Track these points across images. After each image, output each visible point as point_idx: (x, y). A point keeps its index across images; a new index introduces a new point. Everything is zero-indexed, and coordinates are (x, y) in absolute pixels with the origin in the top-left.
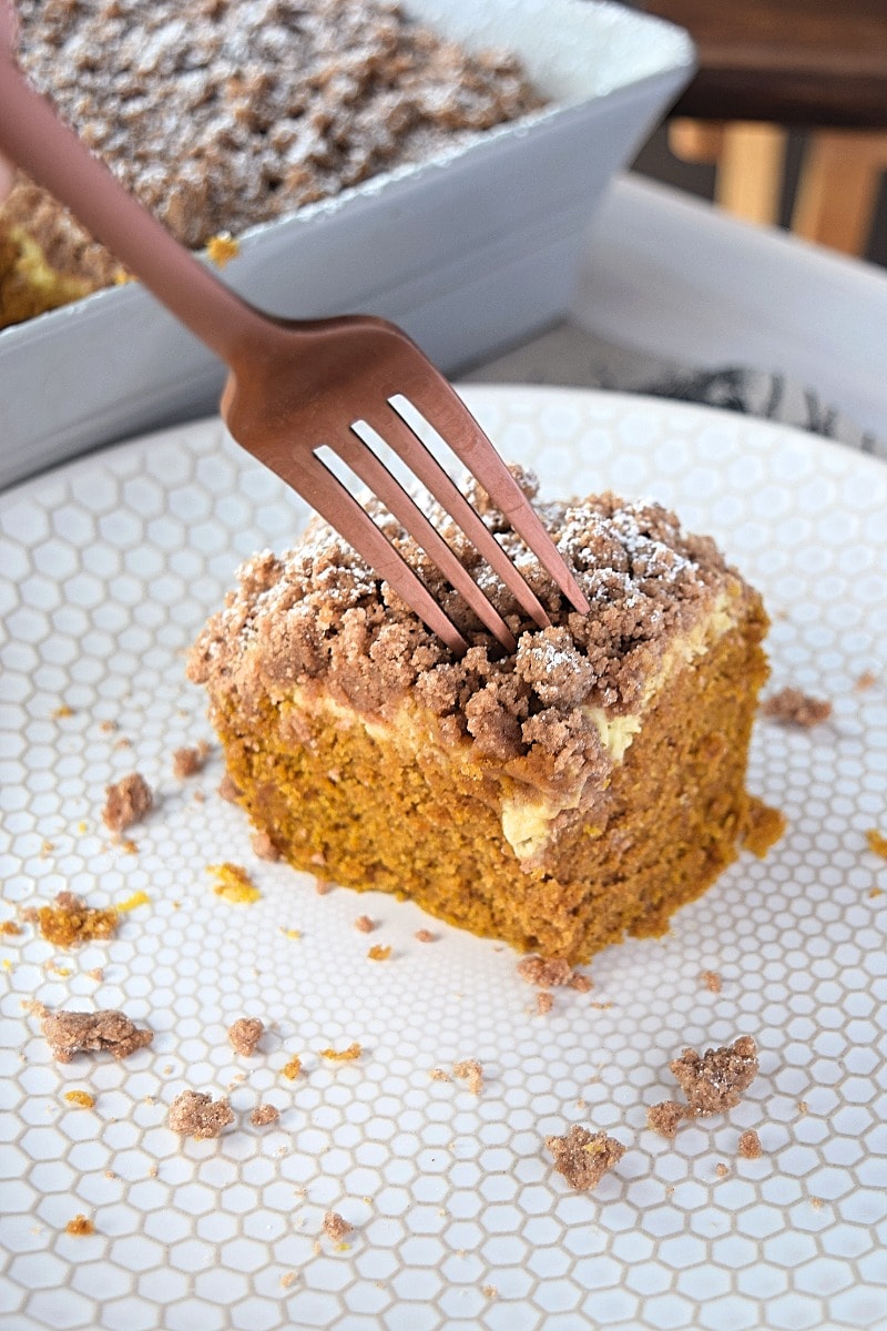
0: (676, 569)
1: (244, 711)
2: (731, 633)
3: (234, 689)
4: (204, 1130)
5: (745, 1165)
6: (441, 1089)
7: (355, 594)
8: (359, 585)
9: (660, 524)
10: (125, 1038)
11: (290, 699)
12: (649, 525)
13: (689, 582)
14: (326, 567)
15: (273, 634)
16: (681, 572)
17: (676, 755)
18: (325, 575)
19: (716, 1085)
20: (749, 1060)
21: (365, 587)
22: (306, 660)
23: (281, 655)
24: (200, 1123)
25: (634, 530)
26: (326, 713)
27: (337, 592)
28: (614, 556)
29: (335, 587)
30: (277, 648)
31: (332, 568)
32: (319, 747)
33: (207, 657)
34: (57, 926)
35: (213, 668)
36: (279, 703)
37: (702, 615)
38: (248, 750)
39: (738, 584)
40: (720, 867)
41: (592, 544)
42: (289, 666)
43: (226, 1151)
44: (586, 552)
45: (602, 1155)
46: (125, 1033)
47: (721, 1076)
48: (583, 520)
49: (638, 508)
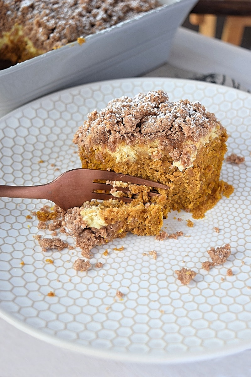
0: (202, 120)
1: (87, 152)
2: (217, 138)
3: (84, 146)
4: (83, 269)
5: (229, 278)
6: (146, 258)
7: (116, 121)
8: (117, 119)
9: (199, 108)
11: (98, 149)
12: (196, 108)
13: (206, 123)
14: (109, 113)
15: (94, 131)
16: (204, 120)
18: (108, 115)
19: (220, 257)
20: (229, 250)
21: (119, 119)
22: (102, 138)
23: (96, 137)
24: (82, 267)
25: (192, 109)
26: (107, 153)
27: (111, 120)
28: (186, 115)
29: (111, 119)
30: (95, 135)
31: (111, 114)
32: (105, 162)
33: (78, 137)
35: (79, 140)
36: (95, 149)
37: (209, 133)
38: (87, 163)
39: (219, 125)
40: (217, 200)
41: (180, 111)
42: (98, 140)
43: (89, 274)
44: (178, 113)
45: (191, 275)
47: (221, 254)
48: (178, 105)
49: (194, 104)
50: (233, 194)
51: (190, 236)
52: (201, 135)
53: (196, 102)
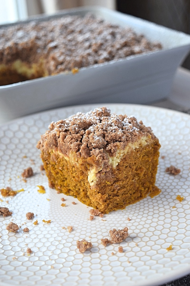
0: (133, 129)
1: (45, 154)
2: (148, 145)
3: (43, 150)
4: (12, 230)
5: (119, 254)
7: (64, 129)
8: (65, 128)
9: (134, 121)
10: (6, 212)
11: (52, 151)
12: (131, 121)
13: (135, 132)
14: (59, 123)
15: (49, 137)
16: (134, 130)
17: (131, 170)
18: (59, 125)
19: (117, 236)
20: (126, 232)
21: (66, 128)
22: (54, 143)
23: (50, 142)
24: (11, 228)
25: (127, 121)
26: (58, 154)
27: (61, 129)
28: (119, 125)
29: (61, 128)
30: (50, 140)
31: (60, 124)
32: (58, 162)
33: (40, 143)
34: (4, 192)
35: (41, 145)
36: (50, 152)
37: (138, 140)
38: (47, 164)
39: (151, 135)
41: (114, 122)
42: (52, 144)
43: (16, 235)
44: (113, 124)
45: (86, 245)
46: (6, 211)
47: (119, 234)
48: (114, 117)
49: (130, 118)
50: (157, 196)
51: (106, 220)
52: (129, 140)
53: (132, 116)
